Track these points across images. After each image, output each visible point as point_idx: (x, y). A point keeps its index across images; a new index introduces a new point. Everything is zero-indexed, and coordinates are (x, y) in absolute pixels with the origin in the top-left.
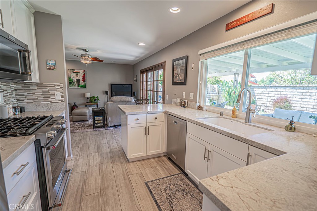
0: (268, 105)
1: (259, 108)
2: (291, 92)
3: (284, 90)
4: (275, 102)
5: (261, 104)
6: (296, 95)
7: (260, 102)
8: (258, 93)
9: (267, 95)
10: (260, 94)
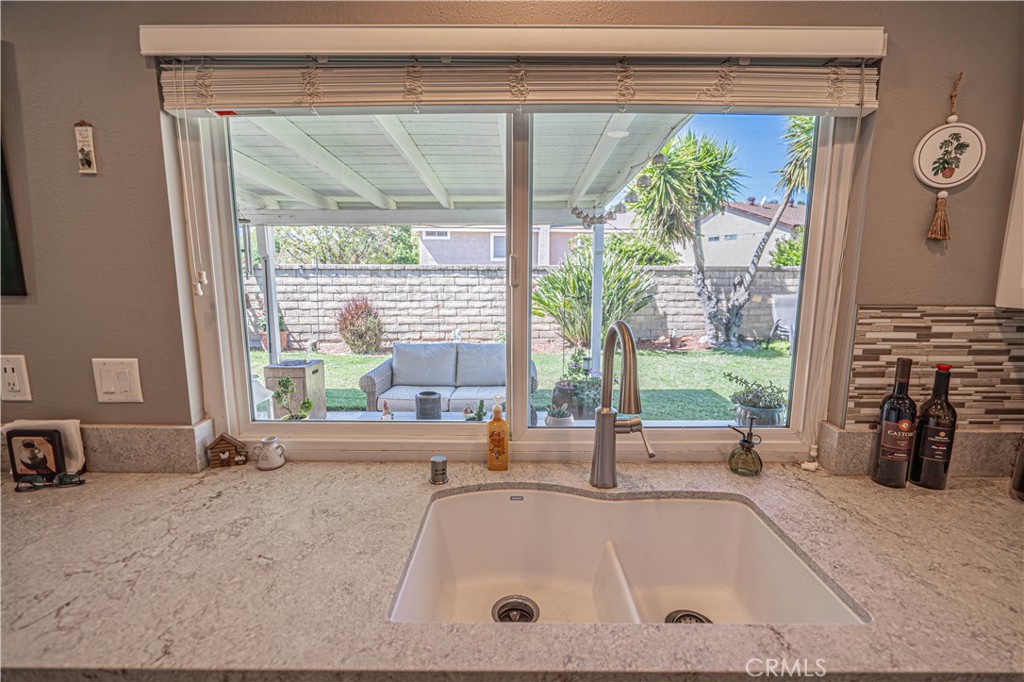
0: (322, 328)
1: (295, 341)
2: (370, 285)
3: (353, 280)
4: (343, 318)
5: (299, 328)
6: (382, 292)
7: (295, 321)
8: (283, 293)
9: (314, 297)
10: (290, 295)
